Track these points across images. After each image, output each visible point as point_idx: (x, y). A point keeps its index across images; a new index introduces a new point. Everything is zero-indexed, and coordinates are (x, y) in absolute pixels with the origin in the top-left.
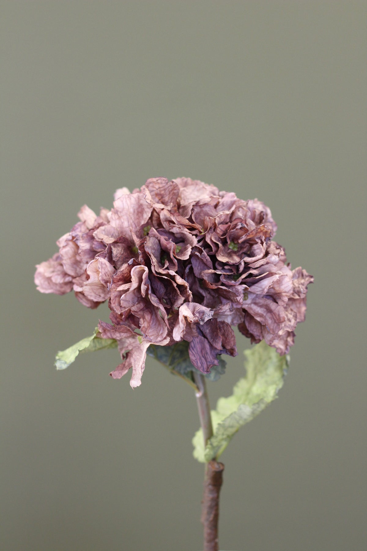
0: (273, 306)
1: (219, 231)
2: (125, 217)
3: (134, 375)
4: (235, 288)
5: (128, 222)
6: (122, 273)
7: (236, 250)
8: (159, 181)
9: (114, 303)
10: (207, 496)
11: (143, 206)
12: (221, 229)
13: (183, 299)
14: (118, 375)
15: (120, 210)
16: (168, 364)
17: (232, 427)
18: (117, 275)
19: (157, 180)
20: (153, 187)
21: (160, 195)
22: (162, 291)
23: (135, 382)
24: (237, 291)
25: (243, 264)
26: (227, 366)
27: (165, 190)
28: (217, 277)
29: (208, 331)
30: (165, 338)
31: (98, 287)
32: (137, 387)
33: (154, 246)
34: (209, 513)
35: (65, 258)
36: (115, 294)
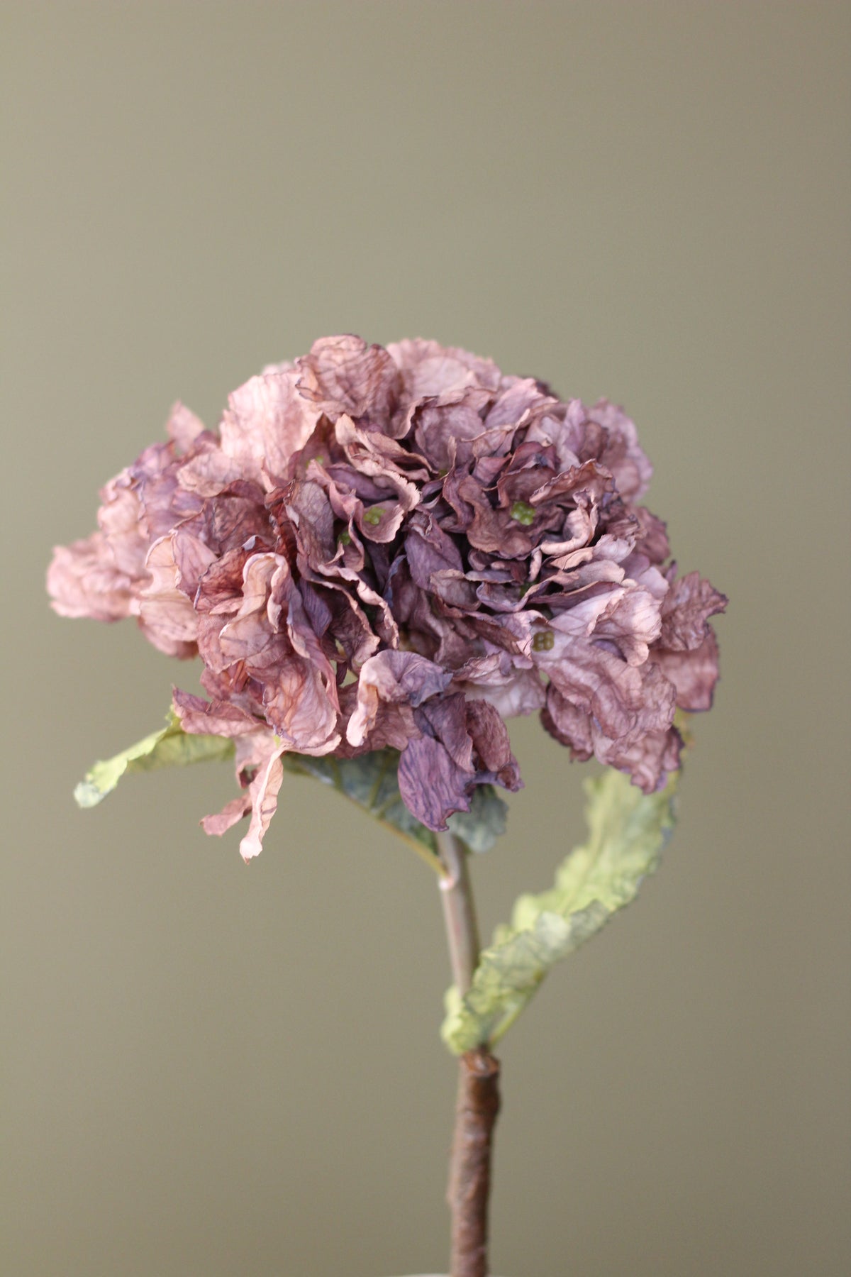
0: (614, 667)
1: (479, 472)
2: (257, 433)
4: (515, 620)
5: (265, 445)
6: (225, 571)
7: (527, 522)
8: (343, 345)
9: (207, 646)
10: (463, 1137)
11: (299, 406)
12: (486, 467)
13: (376, 641)
14: (217, 826)
15: (244, 415)
16: (367, 803)
17: (522, 968)
18: (211, 575)
19: (338, 343)
20: (329, 359)
21: (347, 379)
22: (324, 619)
23: (250, 847)
24: (518, 626)
25: (538, 559)
26: (510, 814)
27: (357, 367)
28: (469, 590)
29: (445, 724)
30: (331, 738)
32: (254, 857)
33: (315, 507)
34: (464, 1181)
35: (113, 530)
36: (209, 624)
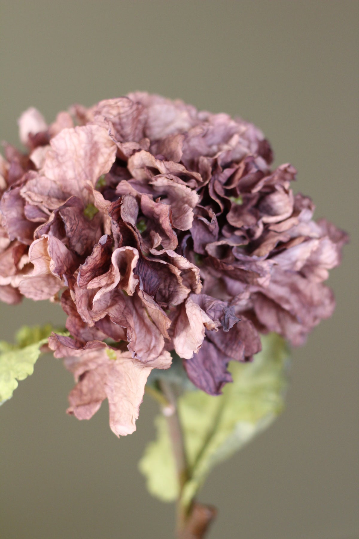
0: (302, 284)
1: (221, 177)
2: (69, 164)
3: (114, 413)
4: (256, 266)
5: (74, 171)
6: (96, 260)
7: (240, 203)
8: (120, 104)
9: (80, 307)
12: (227, 174)
13: (188, 291)
14: (83, 413)
15: (61, 153)
18: (89, 265)
19: (116, 103)
20: (108, 113)
21: (120, 124)
22: (153, 282)
23: (122, 428)
24: (260, 269)
25: (261, 227)
27: (127, 117)
28: (225, 251)
30: (162, 354)
31: (39, 279)
32: (128, 435)
33: (131, 210)
36: (80, 293)
